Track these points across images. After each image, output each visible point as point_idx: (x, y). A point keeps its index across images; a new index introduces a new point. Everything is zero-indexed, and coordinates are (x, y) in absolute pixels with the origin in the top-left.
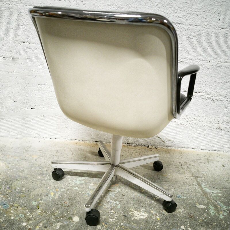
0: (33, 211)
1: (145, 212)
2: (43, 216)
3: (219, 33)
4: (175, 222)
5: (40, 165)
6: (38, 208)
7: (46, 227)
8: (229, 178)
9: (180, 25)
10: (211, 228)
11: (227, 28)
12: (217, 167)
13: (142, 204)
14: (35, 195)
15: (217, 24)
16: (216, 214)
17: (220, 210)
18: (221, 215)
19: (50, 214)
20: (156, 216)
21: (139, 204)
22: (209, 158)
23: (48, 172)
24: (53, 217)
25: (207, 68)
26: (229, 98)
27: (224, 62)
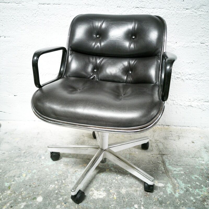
0: (4, 192)
1: (105, 191)
2: (12, 196)
3: (184, 14)
4: (130, 201)
5: (20, 148)
6: (9, 189)
7: (11, 207)
8: (195, 155)
9: (144, 9)
10: (163, 207)
11: (191, 8)
12: (186, 143)
13: (103, 184)
14: (9, 177)
15: (182, 5)
16: (173, 192)
17: (177, 188)
18: (177, 193)
19: (18, 195)
20: (113, 195)
21: (101, 183)
22: (180, 135)
23: (25, 154)
24: (20, 197)
25: (175, 49)
26: (198, 77)
27: (191, 42)
